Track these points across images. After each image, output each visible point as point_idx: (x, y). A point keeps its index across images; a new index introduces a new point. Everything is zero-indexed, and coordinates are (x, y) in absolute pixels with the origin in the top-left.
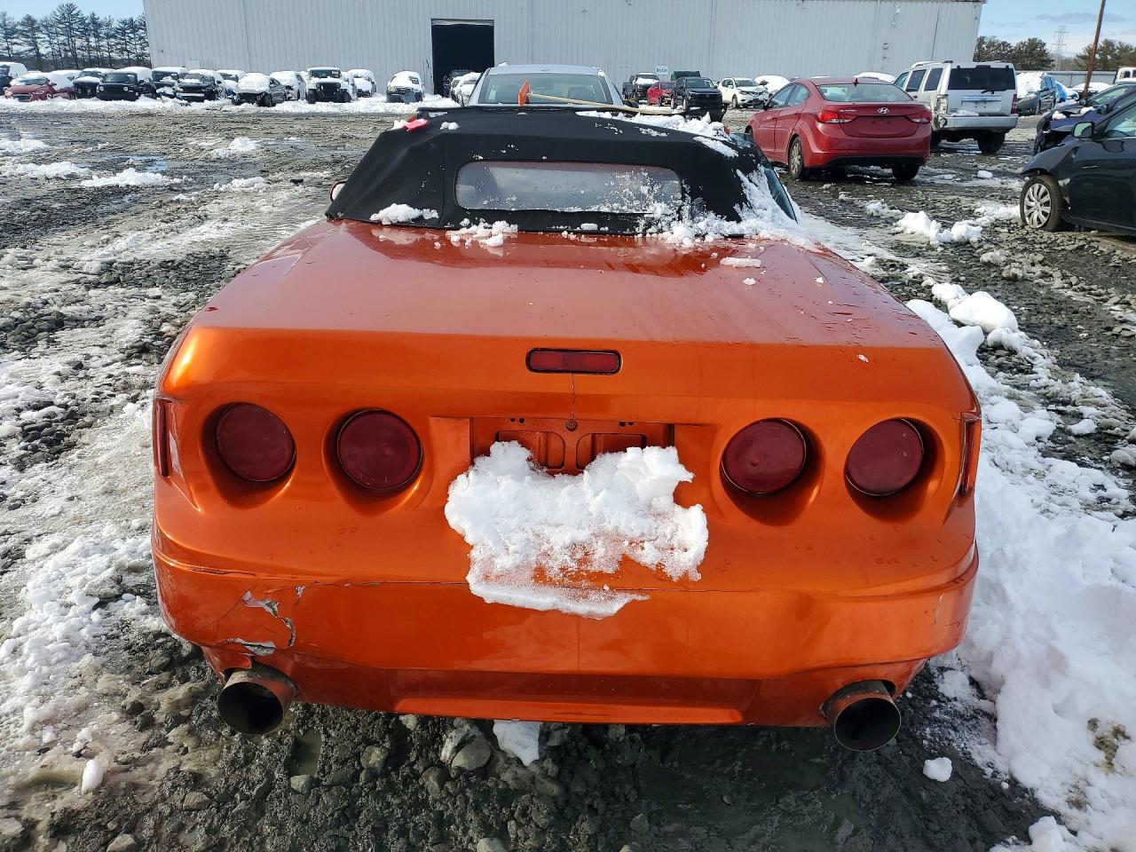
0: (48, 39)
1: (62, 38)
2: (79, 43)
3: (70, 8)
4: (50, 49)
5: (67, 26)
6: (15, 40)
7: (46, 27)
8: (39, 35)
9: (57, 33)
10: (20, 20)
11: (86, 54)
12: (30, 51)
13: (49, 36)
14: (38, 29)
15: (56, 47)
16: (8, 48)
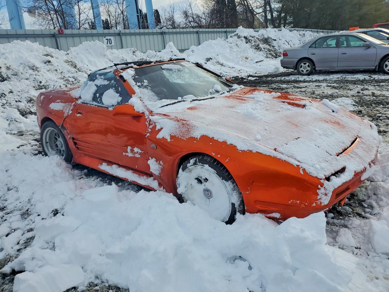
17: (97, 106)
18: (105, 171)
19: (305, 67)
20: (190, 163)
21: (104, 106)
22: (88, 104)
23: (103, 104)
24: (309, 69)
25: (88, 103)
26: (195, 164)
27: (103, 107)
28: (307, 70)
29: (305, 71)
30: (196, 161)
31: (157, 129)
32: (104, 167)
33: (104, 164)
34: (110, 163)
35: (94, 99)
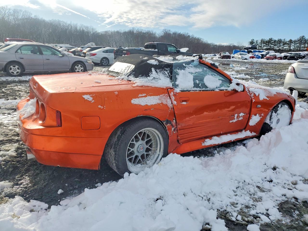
0: (294, 45)
1: (298, 45)
2: (302, 46)
3: (303, 36)
4: (294, 48)
5: (300, 42)
6: (285, 46)
7: (294, 42)
8: (292, 44)
9: (297, 44)
10: (288, 41)
11: (303, 49)
12: (288, 48)
13: (295, 44)
14: (292, 43)
15: (295, 47)
16: (283, 48)
17: (202, 91)
18: (211, 145)
19: (15, 70)
20: (279, 107)
21: (209, 89)
22: (191, 91)
23: (207, 87)
24: (19, 71)
25: (190, 89)
26: (281, 107)
27: (207, 91)
28: (17, 72)
29: (15, 73)
30: (281, 105)
31: (257, 96)
32: (208, 142)
33: (206, 140)
34: (210, 137)
35: (196, 85)
